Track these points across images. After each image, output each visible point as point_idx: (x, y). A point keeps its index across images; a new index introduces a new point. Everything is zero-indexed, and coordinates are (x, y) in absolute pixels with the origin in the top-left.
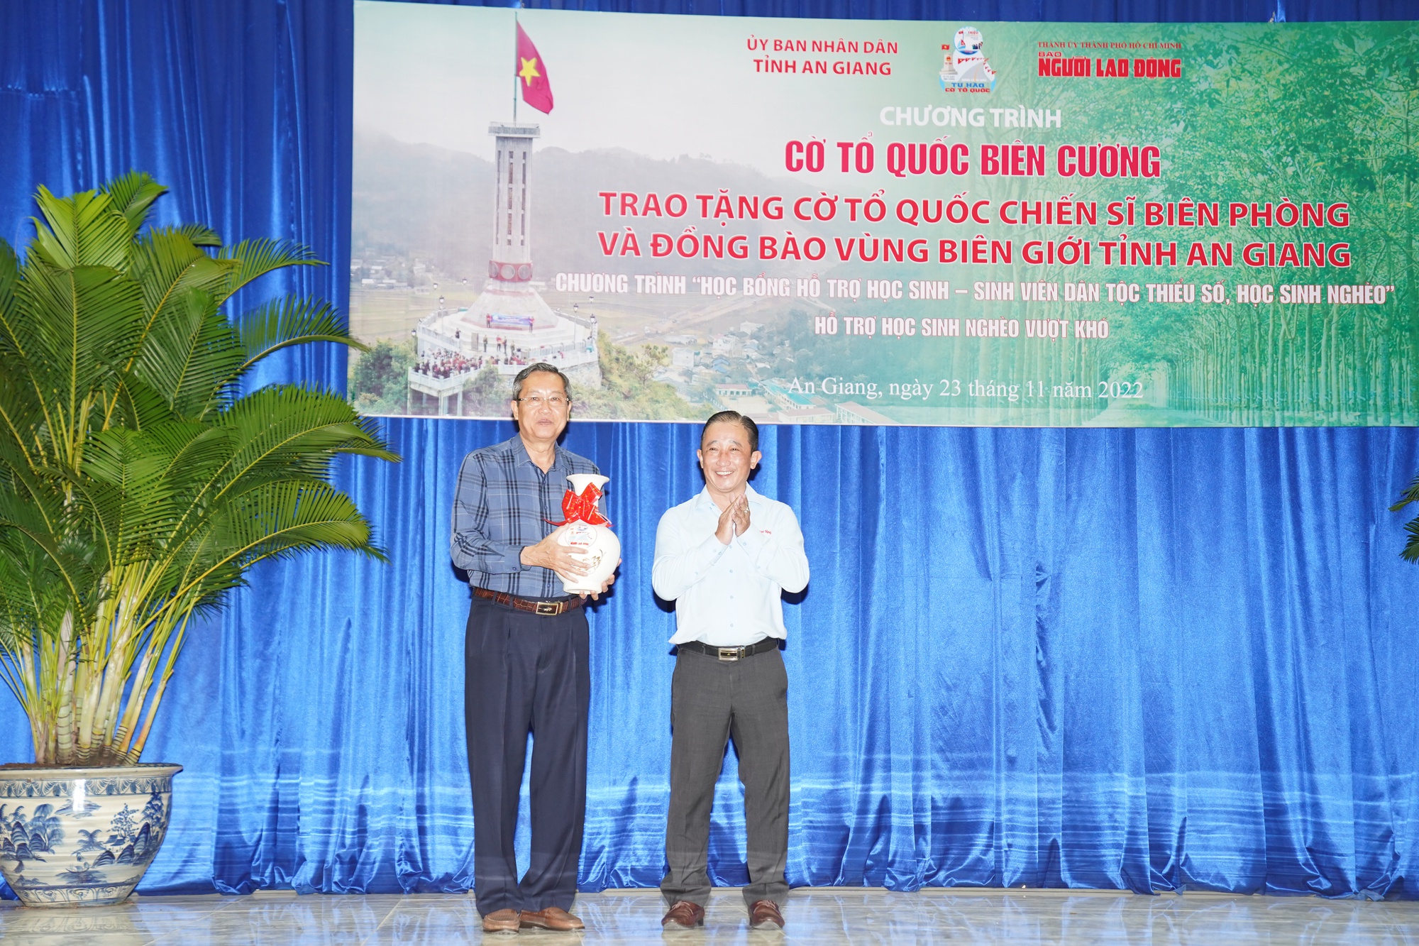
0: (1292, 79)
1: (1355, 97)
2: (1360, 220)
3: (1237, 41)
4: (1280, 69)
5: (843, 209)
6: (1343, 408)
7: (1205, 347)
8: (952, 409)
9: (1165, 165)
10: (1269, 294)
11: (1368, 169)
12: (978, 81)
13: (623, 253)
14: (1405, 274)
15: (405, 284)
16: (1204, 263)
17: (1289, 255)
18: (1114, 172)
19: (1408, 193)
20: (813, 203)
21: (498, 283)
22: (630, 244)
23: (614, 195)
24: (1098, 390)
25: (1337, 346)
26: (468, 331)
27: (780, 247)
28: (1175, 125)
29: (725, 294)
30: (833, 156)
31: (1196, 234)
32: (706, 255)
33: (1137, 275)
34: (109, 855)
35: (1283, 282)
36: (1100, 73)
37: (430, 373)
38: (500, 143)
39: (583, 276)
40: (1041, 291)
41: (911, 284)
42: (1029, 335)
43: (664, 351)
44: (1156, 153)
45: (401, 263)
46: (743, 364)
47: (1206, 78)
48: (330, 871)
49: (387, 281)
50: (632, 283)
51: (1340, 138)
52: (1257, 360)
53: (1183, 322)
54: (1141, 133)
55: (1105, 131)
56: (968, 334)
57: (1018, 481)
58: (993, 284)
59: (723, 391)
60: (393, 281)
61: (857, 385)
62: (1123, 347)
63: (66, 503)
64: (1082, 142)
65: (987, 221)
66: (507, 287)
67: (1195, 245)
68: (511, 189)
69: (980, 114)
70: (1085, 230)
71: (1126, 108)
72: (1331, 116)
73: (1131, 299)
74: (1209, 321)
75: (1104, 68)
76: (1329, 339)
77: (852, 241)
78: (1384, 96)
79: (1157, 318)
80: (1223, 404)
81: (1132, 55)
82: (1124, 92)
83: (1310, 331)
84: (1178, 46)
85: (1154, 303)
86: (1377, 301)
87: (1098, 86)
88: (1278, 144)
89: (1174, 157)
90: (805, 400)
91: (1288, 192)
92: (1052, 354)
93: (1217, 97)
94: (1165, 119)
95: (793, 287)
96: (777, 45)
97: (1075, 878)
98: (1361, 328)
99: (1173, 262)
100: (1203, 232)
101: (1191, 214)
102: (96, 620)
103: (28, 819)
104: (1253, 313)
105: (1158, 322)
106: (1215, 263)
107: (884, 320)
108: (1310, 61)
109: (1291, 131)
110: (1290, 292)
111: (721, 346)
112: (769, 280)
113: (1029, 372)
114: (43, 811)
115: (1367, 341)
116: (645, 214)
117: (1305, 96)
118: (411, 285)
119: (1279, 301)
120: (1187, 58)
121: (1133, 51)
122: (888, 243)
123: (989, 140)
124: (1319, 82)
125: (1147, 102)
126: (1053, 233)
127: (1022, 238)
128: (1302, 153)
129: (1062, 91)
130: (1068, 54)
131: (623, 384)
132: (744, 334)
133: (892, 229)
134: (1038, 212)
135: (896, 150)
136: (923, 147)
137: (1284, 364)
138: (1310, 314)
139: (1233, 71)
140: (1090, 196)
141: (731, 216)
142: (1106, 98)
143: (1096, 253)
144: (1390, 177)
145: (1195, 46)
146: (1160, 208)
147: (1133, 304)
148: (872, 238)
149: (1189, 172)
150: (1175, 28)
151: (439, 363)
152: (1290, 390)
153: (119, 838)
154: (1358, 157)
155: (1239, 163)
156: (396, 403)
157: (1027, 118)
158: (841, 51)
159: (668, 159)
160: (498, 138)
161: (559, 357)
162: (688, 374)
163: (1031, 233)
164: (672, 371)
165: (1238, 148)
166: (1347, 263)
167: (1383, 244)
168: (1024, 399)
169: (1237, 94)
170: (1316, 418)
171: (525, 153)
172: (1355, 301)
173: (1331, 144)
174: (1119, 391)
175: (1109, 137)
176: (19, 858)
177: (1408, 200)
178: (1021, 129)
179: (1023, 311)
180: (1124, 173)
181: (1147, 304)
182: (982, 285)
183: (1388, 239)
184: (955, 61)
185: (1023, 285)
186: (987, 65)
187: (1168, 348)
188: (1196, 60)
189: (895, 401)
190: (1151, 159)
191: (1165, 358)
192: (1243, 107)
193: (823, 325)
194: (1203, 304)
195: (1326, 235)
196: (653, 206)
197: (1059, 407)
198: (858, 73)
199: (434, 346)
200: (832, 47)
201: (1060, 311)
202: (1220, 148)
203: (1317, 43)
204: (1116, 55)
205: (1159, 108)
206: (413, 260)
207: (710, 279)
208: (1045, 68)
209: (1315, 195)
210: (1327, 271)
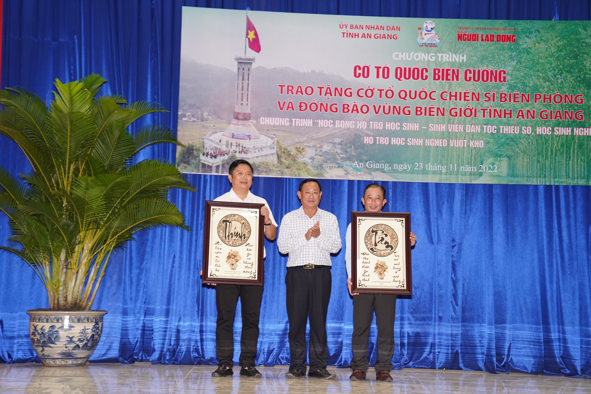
0: (561, 44)
1: (587, 52)
2: (588, 101)
3: (539, 28)
4: (556, 39)
5: (377, 93)
6: (579, 178)
7: (524, 152)
8: (419, 175)
9: (508, 78)
10: (550, 131)
12: (433, 42)
13: (287, 109)
15: (200, 120)
16: (523, 118)
17: (558, 115)
18: (487, 80)
20: (364, 91)
21: (237, 121)
22: (290, 106)
23: (284, 86)
24: (479, 168)
25: (577, 153)
26: (225, 139)
27: (351, 108)
28: (513, 61)
29: (328, 127)
30: (373, 72)
31: (520, 106)
32: (321, 111)
33: (496, 122)
34: (78, 346)
35: (555, 126)
36: (482, 40)
37: (209, 156)
38: (239, 64)
39: (271, 118)
40: (456, 128)
41: (404, 124)
42: (451, 146)
43: (303, 149)
44: (505, 73)
45: (198, 112)
46: (335, 155)
48: (165, 355)
49: (193, 119)
50: (291, 121)
51: (580, 68)
52: (544, 158)
53: (514, 142)
54: (499, 65)
55: (484, 64)
56: (426, 145)
57: (445, 205)
59: (326, 166)
60: (195, 119)
61: (381, 164)
62: (490, 151)
63: (64, 205)
64: (474, 68)
65: (435, 99)
66: (240, 122)
67: (520, 111)
68: (243, 83)
69: (433, 56)
70: (475, 104)
71: (493, 54)
72: (577, 59)
73: (493, 132)
74: (525, 141)
75: (484, 38)
76: (574, 149)
77: (380, 106)
79: (503, 140)
80: (530, 175)
81: (496, 33)
82: (492, 48)
83: (566, 146)
84: (515, 29)
85: (503, 133)
87: (482, 45)
88: (555, 70)
89: (512, 74)
90: (359, 170)
91: (559, 89)
92: (460, 153)
93: (530, 50)
94: (509, 59)
95: (356, 124)
96: (352, 27)
97: (465, 366)
98: (587, 145)
99: (511, 117)
100: (523, 105)
101: (518, 98)
102: (74, 252)
103: (46, 331)
104: (543, 138)
105: (504, 142)
106: (528, 118)
107: (392, 138)
108: (569, 36)
109: (560, 65)
110: (558, 130)
111: (326, 148)
112: (346, 121)
113: (451, 161)
114: (52, 328)
116: (296, 94)
117: (566, 50)
118: (202, 121)
119: (554, 134)
120: (518, 34)
121: (496, 31)
122: (394, 107)
123: (436, 66)
124: (572, 45)
125: (501, 52)
126: (462, 104)
127: (449, 106)
128: (565, 74)
129: (467, 47)
130: (469, 32)
131: (286, 162)
132: (335, 143)
133: (396, 102)
134: (456, 96)
135: (399, 70)
136: (410, 69)
137: (555, 159)
138: (566, 139)
139: (537, 40)
140: (477, 90)
141: (331, 95)
142: (485, 50)
143: (479, 113)
145: (522, 30)
146: (506, 95)
147: (494, 134)
148: (388, 105)
149: (518, 81)
150: (513, 22)
151: (212, 152)
152: (557, 170)
153: (82, 340)
154: (588, 76)
155: (538, 78)
156: (195, 168)
157: (452, 58)
158: (377, 29)
159: (307, 72)
160: (239, 63)
161: (261, 151)
162: (312, 159)
163: (453, 105)
164: (306, 157)
165: (538, 71)
166: (582, 119)
168: (448, 171)
169: (538, 50)
170: (568, 182)
171: (249, 69)
172: (585, 134)
173: (577, 70)
174: (487, 169)
175: (485, 66)
176: (42, 346)
178: (450, 62)
179: (449, 136)
180: (491, 81)
181: (500, 134)
182: (432, 125)
184: (423, 34)
185: (449, 125)
186: (436, 36)
187: (508, 152)
188: (522, 35)
189: (396, 171)
190: (503, 75)
191: (507, 156)
192: (541, 55)
193: (367, 140)
194: (522, 134)
195: (574, 107)
196: (300, 91)
197: (463, 175)
198: (384, 38)
199: (211, 145)
200: (374, 28)
201: (464, 136)
202: (531, 71)
203: (572, 29)
204: (489, 33)
205: (506, 55)
206: (203, 111)
207: (322, 120)
208: (460, 37)
209: (570, 91)
210: (574, 122)
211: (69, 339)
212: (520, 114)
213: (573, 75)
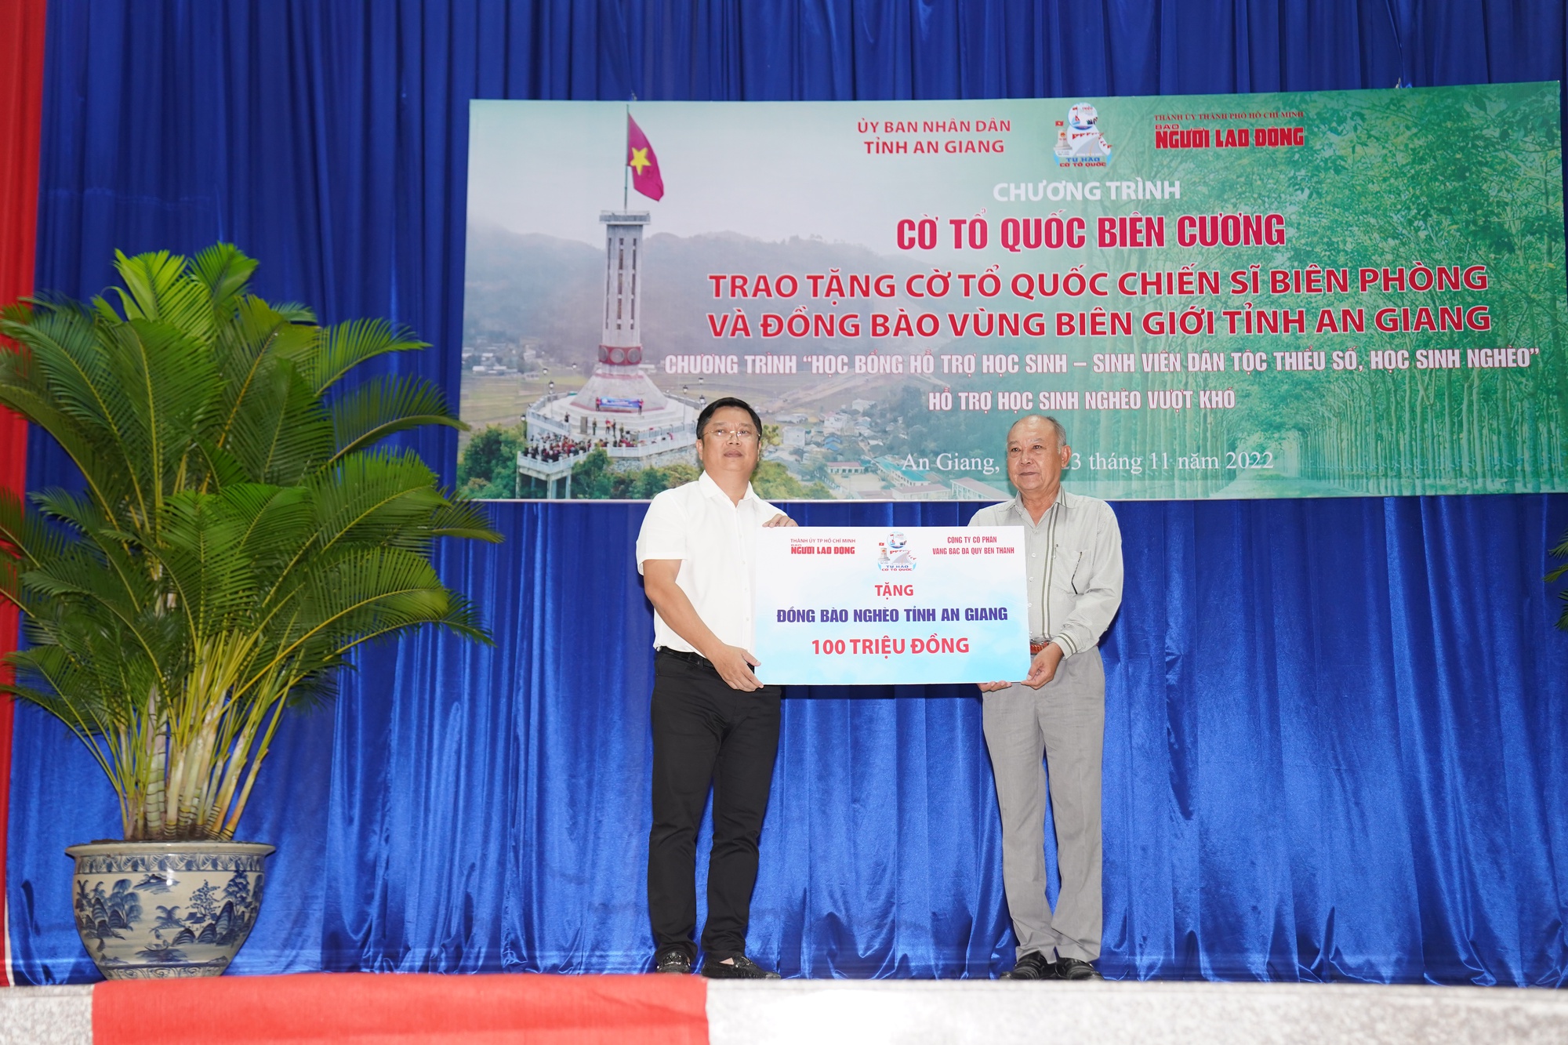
0: (1421, 143)
1: (1489, 159)
2: (1499, 282)
3: (1362, 108)
4: (1408, 133)
5: (957, 285)
6: (1488, 474)
7: (1340, 415)
8: (1072, 483)
9: (1289, 233)
10: (1404, 359)
11: (1506, 231)
12: (1094, 155)
13: (733, 334)
14: (1550, 336)
15: (515, 370)
16: (1334, 329)
17: (1424, 319)
18: (1237, 240)
19: (1550, 253)
20: (926, 280)
21: (607, 367)
22: (740, 325)
23: (724, 277)
24: (1226, 460)
25: (1480, 411)
26: (577, 415)
27: (892, 325)
28: (1299, 192)
29: (837, 373)
30: (945, 233)
31: (1325, 301)
32: (817, 334)
33: (1264, 343)
34: (188, 931)
35: (1419, 347)
36: (1219, 144)
37: (539, 457)
38: (611, 230)
39: (692, 358)
40: (1163, 362)
41: (1028, 358)
42: (1152, 406)
43: (774, 430)
44: (1280, 221)
45: (511, 350)
46: (856, 442)
47: (1330, 145)
49: (498, 367)
50: (742, 363)
51: (1474, 200)
52: (1394, 427)
53: (1314, 390)
54: (1264, 202)
55: (1226, 201)
56: (1087, 407)
58: (1113, 356)
59: (835, 469)
60: (504, 368)
61: (973, 460)
62: (1251, 416)
64: (1203, 212)
65: (1106, 293)
66: (616, 370)
67: (1324, 312)
68: (621, 275)
69: (1096, 188)
70: (1208, 300)
71: (1247, 177)
72: (1464, 178)
73: (1258, 368)
74: (1341, 388)
75: (1223, 138)
76: (1471, 404)
77: (966, 317)
78: (1520, 157)
79: (1286, 387)
80: (1359, 472)
81: (1252, 125)
82: (1245, 161)
83: (1450, 395)
84: (1300, 114)
85: (1283, 371)
86: (1521, 364)
87: (1218, 156)
88: (1409, 208)
89: (1299, 224)
90: (919, 477)
91: (1421, 256)
92: (1176, 425)
93: (1342, 163)
94: (1289, 187)
95: (906, 364)
96: (888, 127)
97: (1215, 971)
98: (1504, 392)
99: (1301, 330)
100: (1332, 299)
101: (1319, 281)
104: (1389, 379)
105: (1287, 391)
106: (1345, 329)
107: (1000, 395)
108: (1439, 125)
109: (1422, 195)
110: (1427, 357)
111: (832, 424)
112: (882, 358)
113: (1153, 444)
114: (121, 887)
115: (1511, 405)
116: (755, 295)
117: (1435, 160)
118: (521, 371)
119: (1416, 367)
120: (1310, 126)
121: (1253, 121)
122: (1003, 317)
123: (1105, 214)
124: (1450, 145)
125: (1269, 171)
126: (1174, 303)
127: (1142, 309)
128: (1435, 216)
129: (1181, 163)
130: (1185, 126)
132: (856, 412)
133: (1008, 304)
134: (1158, 283)
135: (1010, 225)
136: (1038, 222)
137: (1423, 431)
138: (1449, 379)
139: (1359, 137)
140: (1212, 266)
141: (842, 294)
142: (1226, 168)
143: (1220, 322)
144: (1529, 238)
145: (1318, 114)
146: (1286, 275)
147: (1260, 373)
148: (987, 313)
149: (1315, 239)
150: (1295, 97)
151: (547, 446)
152: (1430, 456)
153: (199, 915)
154: (1495, 219)
155: (1368, 229)
156: (505, 487)
157: (1144, 190)
158: (953, 131)
159: (779, 241)
160: (609, 226)
161: (668, 438)
162: (799, 452)
163: (1152, 305)
164: (783, 450)
165: (1366, 214)
166: (1486, 326)
167: (1525, 306)
168: (1147, 472)
169: (1363, 160)
170: (1459, 485)
171: (635, 240)
172: (1497, 365)
173: (1465, 207)
174: (1248, 461)
175: (1230, 206)
176: (99, 936)
177: (1550, 261)
178: (1139, 201)
179: (1146, 382)
180: (1247, 242)
181: (1275, 372)
182: (1101, 357)
183: (1530, 301)
184: (1069, 136)
185: (1144, 356)
186: (1102, 139)
187: (1298, 417)
188: (1319, 128)
190: (1275, 227)
191: (1297, 427)
192: (1370, 173)
193: (937, 401)
194: (1334, 371)
195: (1463, 298)
196: (763, 287)
197: (1185, 479)
198: (970, 151)
199: (543, 430)
200: (944, 127)
201: (1184, 381)
202: (1347, 214)
203: (1446, 107)
204: (1236, 125)
205: (1282, 176)
206: (524, 346)
207: (821, 358)
208: (1162, 140)
209: (1450, 258)
210: (1466, 335)
211: (163, 915)
212: (1326, 321)
213: (1457, 218)
